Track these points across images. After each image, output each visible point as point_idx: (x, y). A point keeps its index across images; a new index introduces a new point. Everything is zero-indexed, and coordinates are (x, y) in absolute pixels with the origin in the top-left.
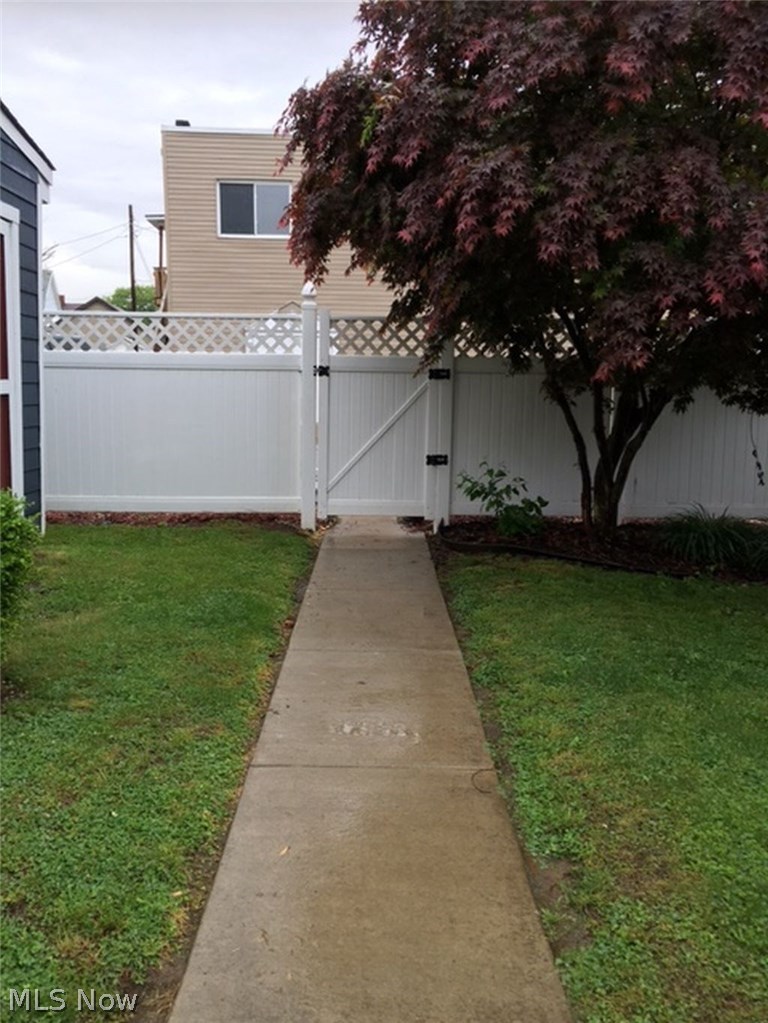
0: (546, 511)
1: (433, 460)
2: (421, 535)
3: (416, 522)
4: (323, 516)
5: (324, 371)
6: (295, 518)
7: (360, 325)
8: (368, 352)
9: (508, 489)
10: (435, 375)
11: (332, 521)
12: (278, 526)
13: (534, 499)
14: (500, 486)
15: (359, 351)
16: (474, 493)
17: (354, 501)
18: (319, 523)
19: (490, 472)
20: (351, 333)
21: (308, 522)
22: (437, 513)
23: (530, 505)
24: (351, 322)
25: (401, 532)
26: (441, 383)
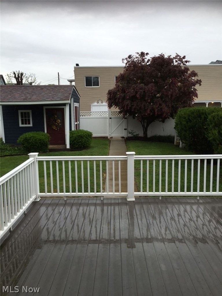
0: (139, 136)
1: (125, 129)
2: (124, 139)
3: (123, 137)
4: (111, 137)
5: (111, 118)
6: (107, 137)
7: (115, 112)
8: (116, 115)
9: (134, 133)
10: (125, 118)
11: (112, 138)
12: (105, 138)
13: (137, 134)
14: (133, 132)
15: (115, 115)
16: (130, 133)
17: (115, 135)
18: (110, 138)
19: (131, 131)
20: (114, 113)
21: (109, 138)
22: (126, 136)
23: (137, 135)
24: (114, 112)
25: (121, 139)
26: (126, 119)
